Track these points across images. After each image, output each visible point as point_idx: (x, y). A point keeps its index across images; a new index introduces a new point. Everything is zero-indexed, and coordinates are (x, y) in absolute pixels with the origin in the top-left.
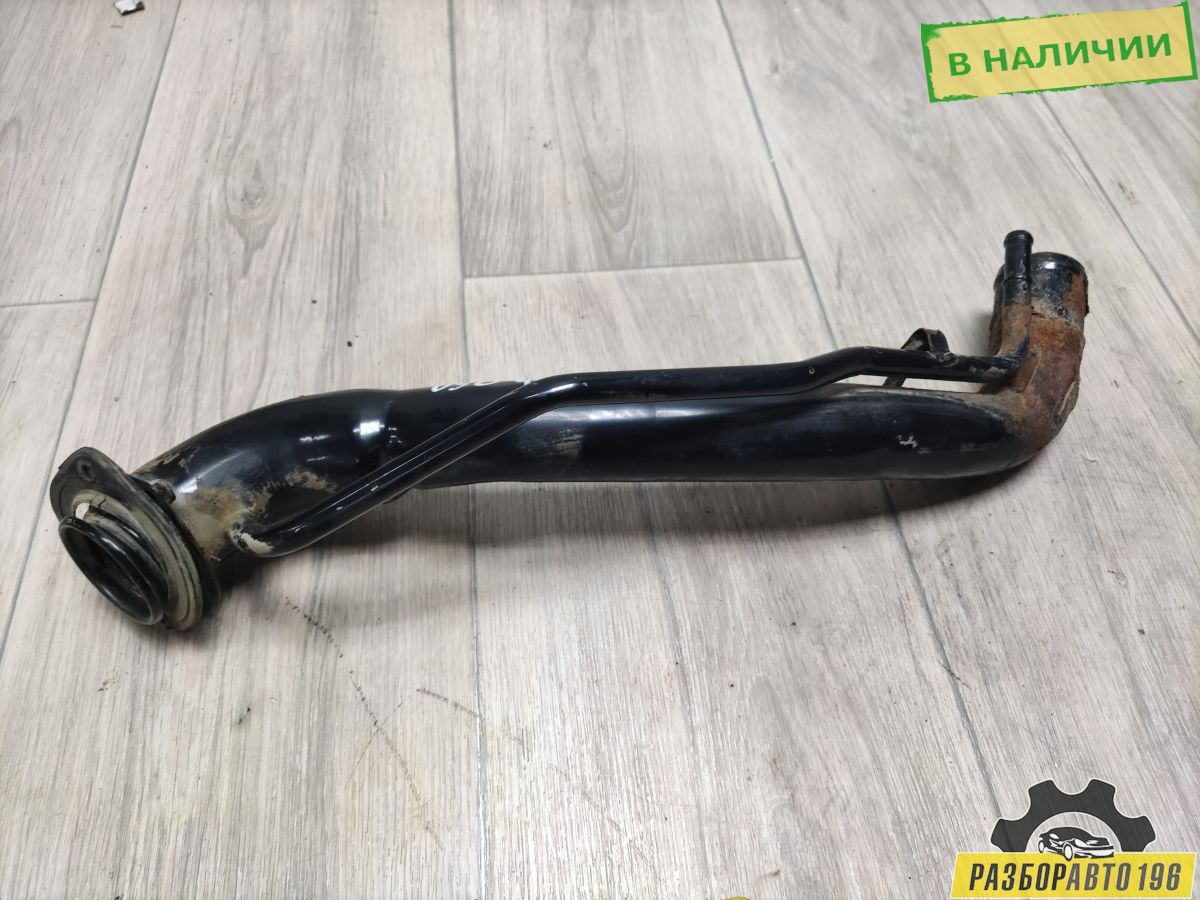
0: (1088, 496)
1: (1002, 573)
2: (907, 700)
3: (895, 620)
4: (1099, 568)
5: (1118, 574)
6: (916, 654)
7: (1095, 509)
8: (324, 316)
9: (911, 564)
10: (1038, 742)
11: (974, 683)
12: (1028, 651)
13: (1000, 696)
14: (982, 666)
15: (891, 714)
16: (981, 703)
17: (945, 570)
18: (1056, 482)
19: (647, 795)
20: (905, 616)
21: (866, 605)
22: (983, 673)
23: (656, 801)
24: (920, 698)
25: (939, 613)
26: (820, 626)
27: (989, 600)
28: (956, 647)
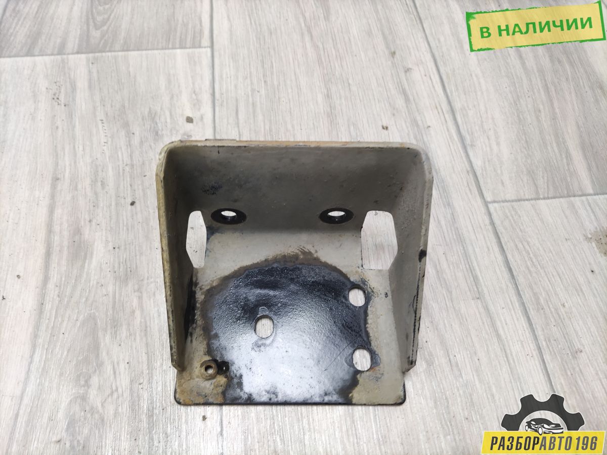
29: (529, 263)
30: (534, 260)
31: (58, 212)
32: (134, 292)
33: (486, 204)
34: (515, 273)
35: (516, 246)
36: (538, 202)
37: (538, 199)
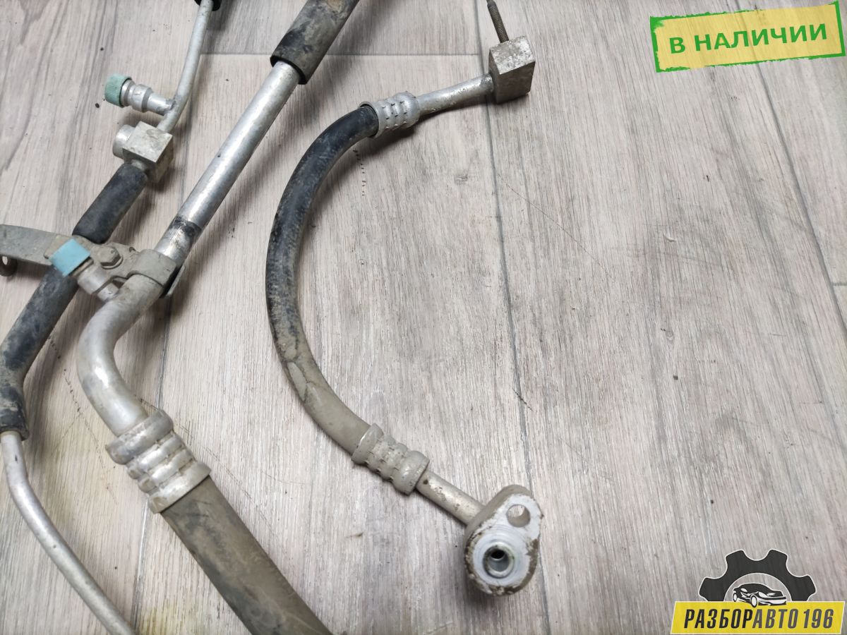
0: (661, 268)
1: (577, 324)
2: (483, 416)
3: (487, 357)
4: (654, 327)
5: (668, 332)
6: (497, 382)
7: (663, 279)
8: (80, 81)
9: (510, 314)
10: (574, 454)
11: (537, 407)
12: (583, 385)
13: (553, 418)
14: (545, 395)
15: (469, 426)
16: (538, 422)
17: (534, 320)
18: (638, 256)
19: (275, 474)
20: (496, 353)
21: (468, 343)
22: (545, 400)
23: (281, 479)
24: (493, 416)
25: (522, 352)
26: (430, 358)
27: (563, 345)
28: (529, 379)
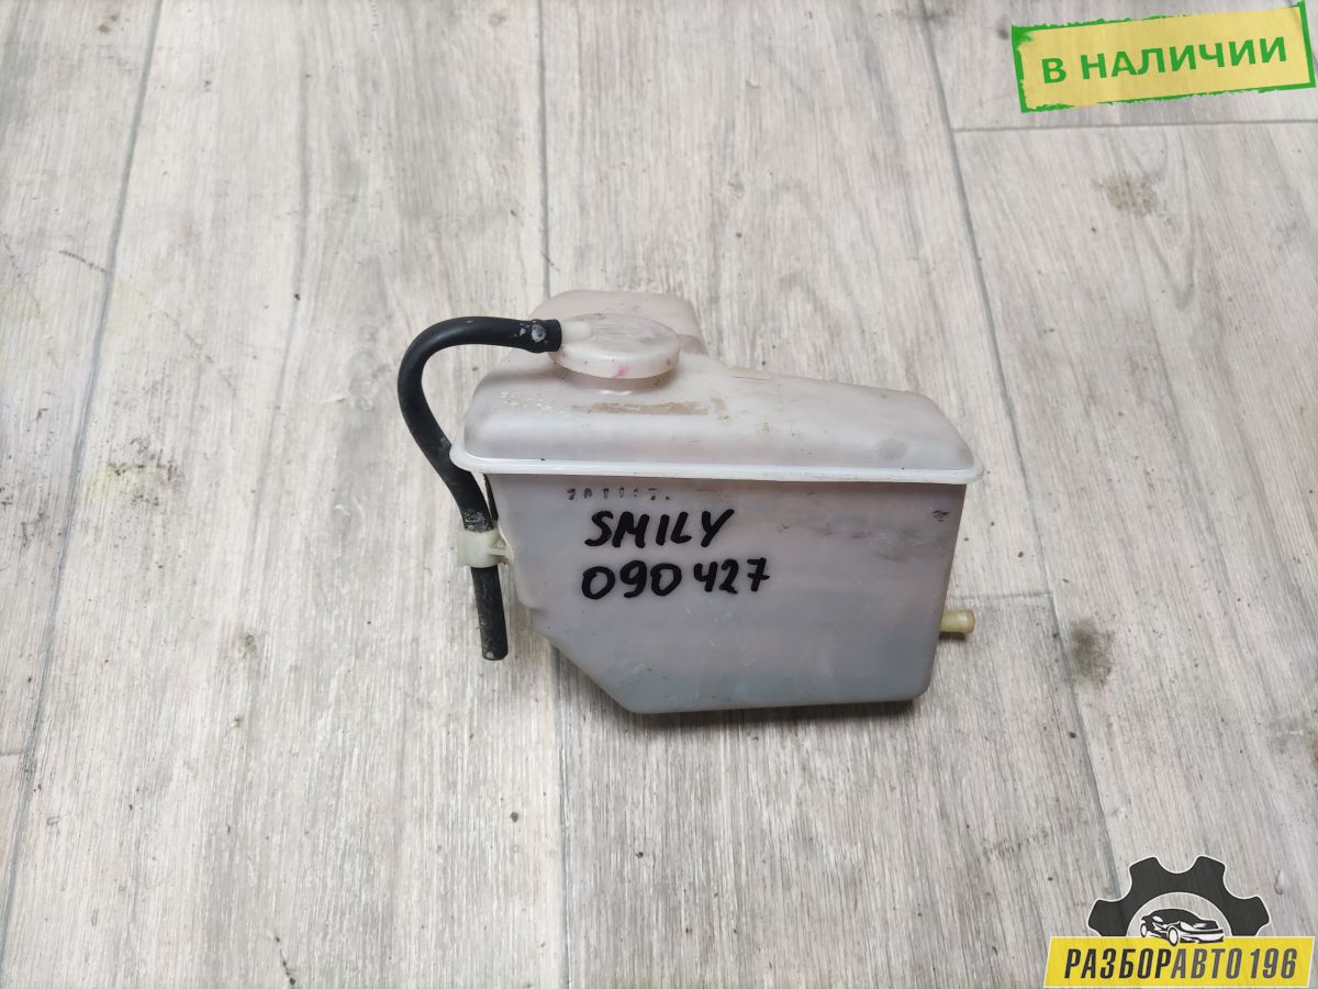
29: (999, 217)
30: (1008, 211)
31: (313, 121)
32: (430, 231)
33: (950, 132)
34: (975, 227)
35: (985, 192)
36: (1032, 132)
37: (1034, 128)
